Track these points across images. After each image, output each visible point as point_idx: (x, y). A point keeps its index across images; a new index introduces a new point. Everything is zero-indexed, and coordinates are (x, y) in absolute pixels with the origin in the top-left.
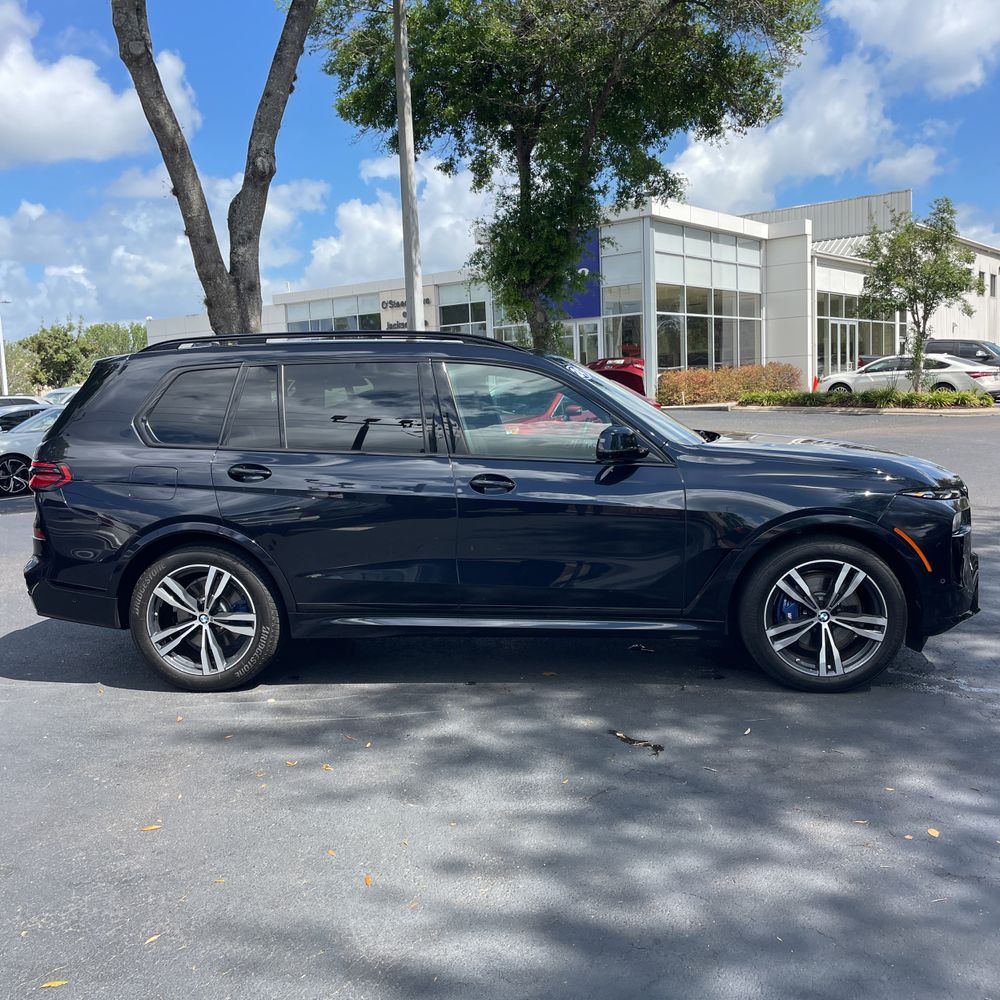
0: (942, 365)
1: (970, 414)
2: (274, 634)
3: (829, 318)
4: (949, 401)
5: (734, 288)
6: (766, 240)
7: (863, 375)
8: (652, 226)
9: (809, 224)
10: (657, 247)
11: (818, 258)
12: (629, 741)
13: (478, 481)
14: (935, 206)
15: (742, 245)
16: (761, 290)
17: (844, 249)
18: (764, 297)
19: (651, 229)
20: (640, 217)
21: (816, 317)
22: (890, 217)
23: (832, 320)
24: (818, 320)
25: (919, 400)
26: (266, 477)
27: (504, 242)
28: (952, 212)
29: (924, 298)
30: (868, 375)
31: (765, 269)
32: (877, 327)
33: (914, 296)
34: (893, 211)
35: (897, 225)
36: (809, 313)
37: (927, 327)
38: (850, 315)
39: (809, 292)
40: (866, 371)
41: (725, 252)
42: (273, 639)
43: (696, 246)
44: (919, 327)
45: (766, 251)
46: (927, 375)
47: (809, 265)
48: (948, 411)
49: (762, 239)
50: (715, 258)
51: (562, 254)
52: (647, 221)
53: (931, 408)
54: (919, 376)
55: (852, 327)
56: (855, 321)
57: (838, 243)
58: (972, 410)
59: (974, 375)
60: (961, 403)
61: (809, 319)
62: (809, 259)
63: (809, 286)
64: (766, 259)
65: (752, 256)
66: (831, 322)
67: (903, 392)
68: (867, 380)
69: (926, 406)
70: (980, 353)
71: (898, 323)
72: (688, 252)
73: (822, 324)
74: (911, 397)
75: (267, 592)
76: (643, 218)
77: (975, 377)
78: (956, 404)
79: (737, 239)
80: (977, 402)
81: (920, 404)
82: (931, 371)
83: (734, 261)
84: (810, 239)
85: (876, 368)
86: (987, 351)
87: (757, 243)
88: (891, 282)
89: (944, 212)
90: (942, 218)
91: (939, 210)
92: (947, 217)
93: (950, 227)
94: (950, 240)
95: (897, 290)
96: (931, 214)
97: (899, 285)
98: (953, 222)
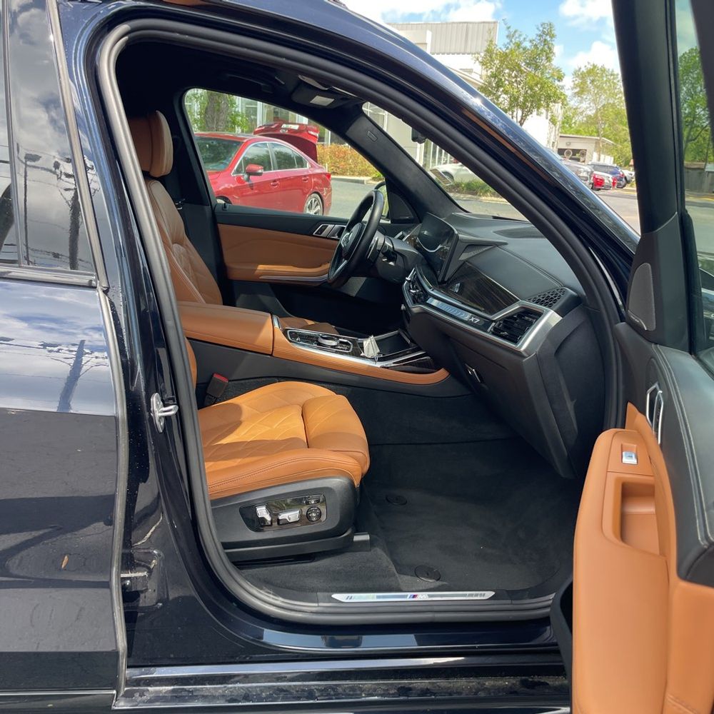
9: (429, 34)
14: (541, 29)
22: (507, 33)
28: (552, 36)
29: (523, 107)
33: (515, 103)
34: (509, 28)
35: (511, 41)
68: (465, 173)
84: (429, 47)
88: (501, 89)
89: (547, 35)
90: (545, 40)
91: (544, 32)
92: (549, 39)
93: (550, 49)
94: (548, 59)
95: (504, 96)
96: (537, 35)
97: (506, 92)
98: (552, 44)
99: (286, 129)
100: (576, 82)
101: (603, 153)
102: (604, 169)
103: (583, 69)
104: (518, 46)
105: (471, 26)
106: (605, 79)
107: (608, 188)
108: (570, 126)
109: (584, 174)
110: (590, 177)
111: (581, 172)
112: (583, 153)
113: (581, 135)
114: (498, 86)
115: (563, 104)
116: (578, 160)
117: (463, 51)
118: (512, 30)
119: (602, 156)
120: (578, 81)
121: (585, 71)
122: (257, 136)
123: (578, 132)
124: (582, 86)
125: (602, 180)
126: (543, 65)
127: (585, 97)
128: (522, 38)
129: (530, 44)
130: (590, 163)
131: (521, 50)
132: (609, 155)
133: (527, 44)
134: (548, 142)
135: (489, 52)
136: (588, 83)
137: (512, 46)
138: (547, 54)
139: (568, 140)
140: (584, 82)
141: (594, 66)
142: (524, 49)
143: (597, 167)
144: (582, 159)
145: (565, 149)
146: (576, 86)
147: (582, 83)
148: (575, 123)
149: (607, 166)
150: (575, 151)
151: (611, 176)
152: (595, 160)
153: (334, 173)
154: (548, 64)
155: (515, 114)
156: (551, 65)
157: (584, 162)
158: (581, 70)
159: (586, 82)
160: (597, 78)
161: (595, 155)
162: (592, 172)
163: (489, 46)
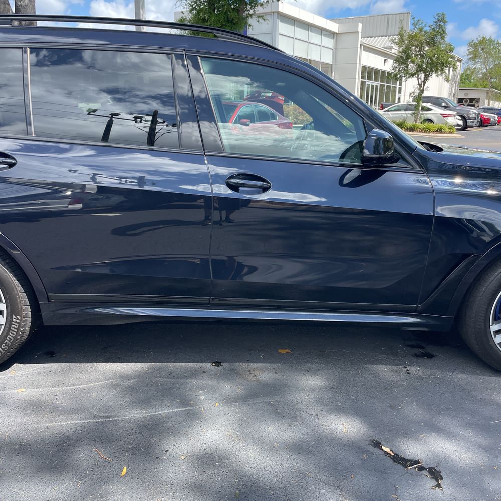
0: (429, 109)
1: (444, 137)
2: (25, 322)
3: (366, 80)
4: (434, 129)
5: (318, 59)
6: (337, 33)
7: (387, 113)
8: (278, 18)
9: (360, 25)
10: (280, 31)
11: (364, 46)
12: (398, 459)
13: (233, 181)
14: (437, 17)
15: (325, 35)
16: (333, 62)
17: (381, 42)
18: (334, 65)
19: (277, 20)
20: (271, 12)
21: (360, 80)
22: (413, 22)
23: (368, 82)
24: (361, 81)
25: (418, 127)
26: (11, 165)
27: (198, 12)
28: (445, 22)
29: (425, 71)
30: (389, 113)
31: (335, 50)
32: (388, 87)
33: (420, 69)
34: (414, 18)
35: (416, 27)
36: (357, 77)
37: (425, 87)
38: (376, 79)
39: (358, 65)
40: (388, 111)
41: (315, 38)
42: (24, 327)
43: (300, 33)
44: (421, 86)
45: (336, 38)
46: (423, 114)
47: (359, 49)
48: (433, 134)
49: (335, 33)
50: (310, 41)
51: (234, 24)
52: (275, 15)
53: (424, 133)
54: (418, 115)
55: (377, 86)
56: (378, 83)
57: (381, 39)
58: (445, 135)
59: (445, 116)
60: (440, 130)
61: (357, 80)
62: (359, 46)
63: (358, 62)
64: (336, 44)
65: (329, 42)
66: (367, 83)
67: (410, 124)
68: (388, 116)
69: (422, 132)
70: (443, 104)
71: (398, 86)
72: (297, 36)
73: (363, 83)
74: (414, 126)
75: (17, 283)
76: (273, 12)
77: (445, 117)
78: (437, 131)
79: (322, 31)
80: (448, 130)
81: (419, 130)
82: (424, 112)
83: (319, 44)
84: (360, 34)
85: (393, 109)
86: (447, 104)
87: (332, 34)
88: (410, 60)
89: (441, 21)
90: (440, 24)
91: (439, 20)
92: (442, 24)
93: (443, 31)
94: (442, 37)
95: (412, 65)
96: (434, 22)
97: (413, 62)
98: (445, 27)
99: (263, 96)
100: (471, 50)
101: (492, 100)
102: (492, 111)
103: (476, 41)
104: (421, 30)
105: (390, 16)
106: (492, 47)
107: (494, 124)
108: (470, 82)
109: (474, 115)
110: (478, 117)
111: (471, 114)
112: (478, 100)
113: (478, 87)
114: (408, 58)
115: (454, 67)
116: (474, 106)
117: (385, 34)
118: (416, 20)
119: (492, 102)
120: (472, 49)
121: (477, 42)
122: (246, 102)
123: (475, 85)
124: (475, 53)
125: (489, 119)
126: (439, 42)
127: (477, 60)
128: (423, 25)
129: (429, 28)
130: (482, 107)
131: (423, 32)
132: (497, 101)
133: (427, 29)
134: (451, 94)
135: (401, 35)
136: (480, 50)
137: (416, 30)
138: (441, 34)
139: (465, 92)
140: (476, 50)
141: (484, 38)
142: (425, 32)
143: (486, 110)
144: (477, 105)
145: (464, 99)
146: (470, 53)
147: (475, 50)
148: (474, 79)
149: (495, 109)
150: (472, 100)
151: (496, 116)
152: (486, 105)
153: (296, 123)
154: (443, 41)
155: (420, 76)
156: (445, 41)
157: (478, 107)
158: (474, 42)
159: (478, 50)
160: (486, 46)
161: (487, 101)
162: (479, 114)
163: (401, 31)
